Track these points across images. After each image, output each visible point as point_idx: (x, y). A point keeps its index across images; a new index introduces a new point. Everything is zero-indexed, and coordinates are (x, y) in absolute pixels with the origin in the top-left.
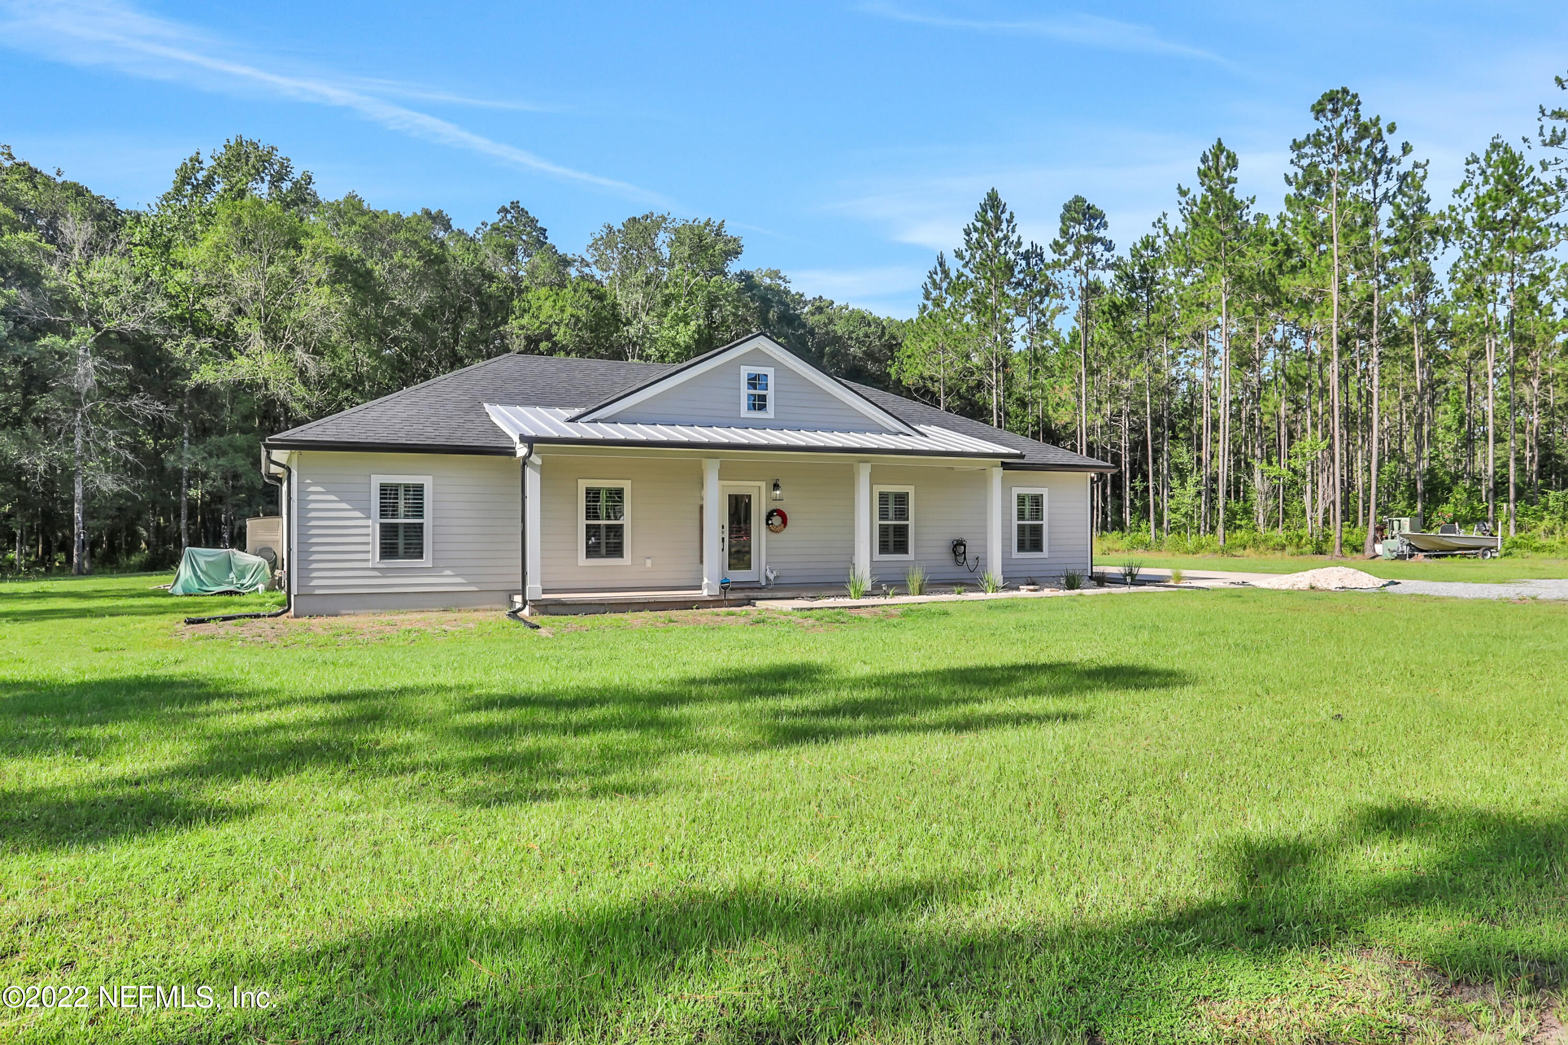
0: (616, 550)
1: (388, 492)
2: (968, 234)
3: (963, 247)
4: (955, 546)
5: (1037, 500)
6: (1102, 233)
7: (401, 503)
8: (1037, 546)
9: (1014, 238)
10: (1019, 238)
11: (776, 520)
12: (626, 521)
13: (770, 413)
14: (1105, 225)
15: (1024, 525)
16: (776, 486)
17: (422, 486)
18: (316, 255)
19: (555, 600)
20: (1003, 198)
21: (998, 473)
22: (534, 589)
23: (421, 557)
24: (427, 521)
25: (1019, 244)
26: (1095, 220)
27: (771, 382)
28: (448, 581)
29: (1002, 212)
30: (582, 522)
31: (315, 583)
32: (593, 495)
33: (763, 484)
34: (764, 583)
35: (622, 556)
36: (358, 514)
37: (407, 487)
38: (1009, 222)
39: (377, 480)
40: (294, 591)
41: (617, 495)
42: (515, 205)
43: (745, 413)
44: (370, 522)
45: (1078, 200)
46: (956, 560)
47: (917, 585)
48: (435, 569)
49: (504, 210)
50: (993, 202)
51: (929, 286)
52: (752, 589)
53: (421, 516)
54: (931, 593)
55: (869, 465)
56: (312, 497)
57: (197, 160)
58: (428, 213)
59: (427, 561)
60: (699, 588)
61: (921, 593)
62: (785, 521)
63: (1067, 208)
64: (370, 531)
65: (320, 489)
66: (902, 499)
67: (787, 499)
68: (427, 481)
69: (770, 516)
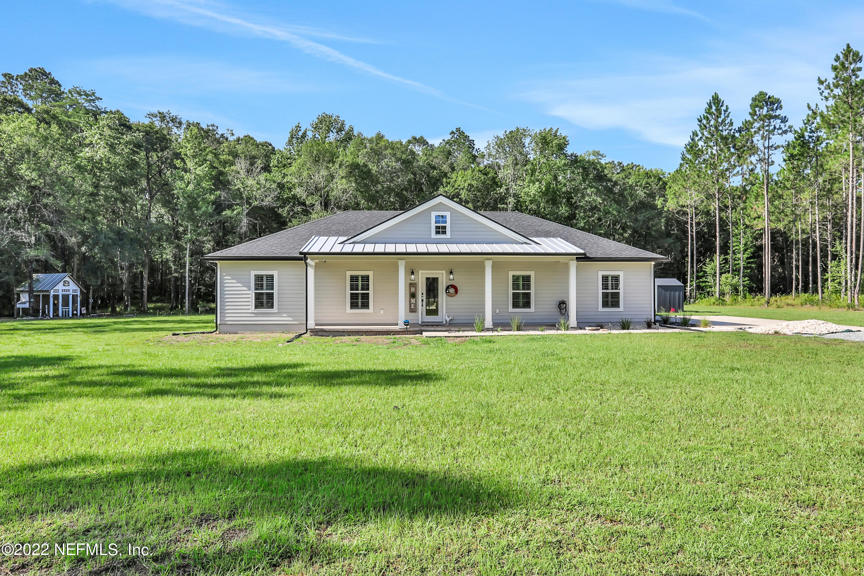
0: (366, 305)
1: (259, 278)
2: (700, 121)
3: (698, 129)
4: (560, 304)
5: (616, 279)
6: (778, 112)
7: (265, 283)
8: (616, 304)
9: (728, 121)
10: (731, 120)
11: (452, 291)
12: (371, 292)
13: (448, 235)
14: (781, 107)
15: (608, 293)
16: (451, 273)
17: (273, 276)
18: (340, 166)
19: (321, 329)
20: (721, 97)
21: (573, 265)
22: (311, 324)
23: (273, 308)
24: (275, 291)
25: (731, 124)
26: (774, 104)
27: (448, 219)
28: (285, 319)
29: (722, 106)
30: (349, 292)
31: (227, 319)
32: (354, 279)
33: (444, 272)
34: (444, 323)
35: (368, 308)
36: (245, 288)
37: (267, 276)
38: (725, 111)
39: (253, 273)
40: (218, 323)
41: (366, 278)
42: (458, 130)
43: (433, 235)
44: (250, 292)
45: (761, 94)
46: (561, 312)
47: (516, 325)
48: (278, 314)
49: (453, 133)
50: (716, 100)
51: (685, 152)
52: (437, 325)
53: (273, 289)
54: (526, 330)
55: (491, 261)
56: (226, 281)
57: (298, 126)
58: (415, 138)
59: (275, 310)
60: (397, 325)
61: (519, 329)
62: (456, 291)
63: (754, 100)
64: (250, 296)
65: (229, 278)
66: (527, 279)
67: (457, 279)
68: (275, 273)
69: (448, 288)
